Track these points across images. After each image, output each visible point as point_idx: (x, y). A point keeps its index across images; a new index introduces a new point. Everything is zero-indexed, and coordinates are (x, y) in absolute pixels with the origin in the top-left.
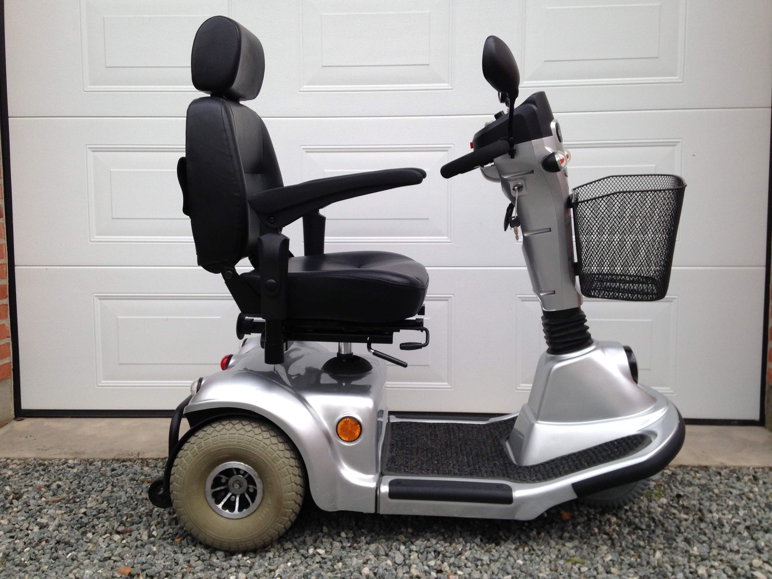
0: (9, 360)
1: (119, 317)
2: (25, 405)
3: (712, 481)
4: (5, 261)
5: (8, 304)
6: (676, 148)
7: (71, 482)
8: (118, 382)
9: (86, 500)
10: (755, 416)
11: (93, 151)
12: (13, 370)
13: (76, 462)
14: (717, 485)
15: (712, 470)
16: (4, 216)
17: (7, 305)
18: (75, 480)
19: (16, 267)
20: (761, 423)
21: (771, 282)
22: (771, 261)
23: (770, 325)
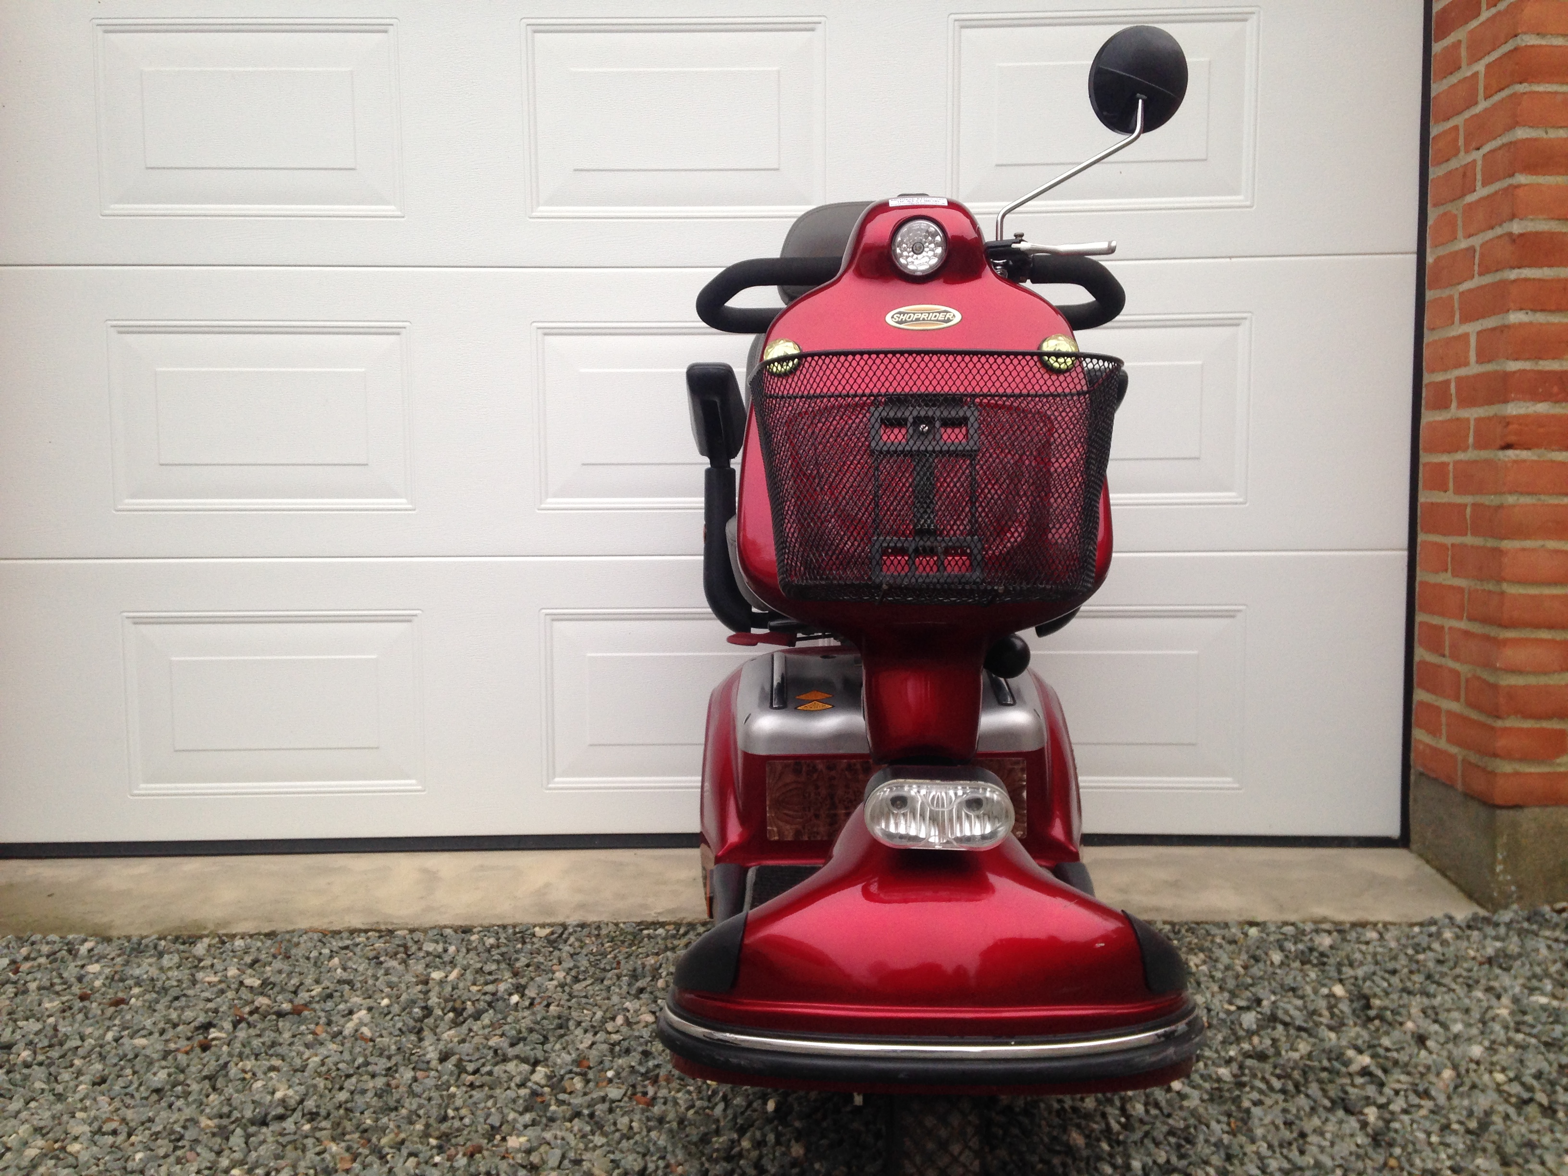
1: (174, 659)
6: (1240, 328)
8: (174, 785)
10: (1393, 829)
20: (1403, 841)
21: (1418, 579)
22: (1419, 540)
23: (1417, 658)
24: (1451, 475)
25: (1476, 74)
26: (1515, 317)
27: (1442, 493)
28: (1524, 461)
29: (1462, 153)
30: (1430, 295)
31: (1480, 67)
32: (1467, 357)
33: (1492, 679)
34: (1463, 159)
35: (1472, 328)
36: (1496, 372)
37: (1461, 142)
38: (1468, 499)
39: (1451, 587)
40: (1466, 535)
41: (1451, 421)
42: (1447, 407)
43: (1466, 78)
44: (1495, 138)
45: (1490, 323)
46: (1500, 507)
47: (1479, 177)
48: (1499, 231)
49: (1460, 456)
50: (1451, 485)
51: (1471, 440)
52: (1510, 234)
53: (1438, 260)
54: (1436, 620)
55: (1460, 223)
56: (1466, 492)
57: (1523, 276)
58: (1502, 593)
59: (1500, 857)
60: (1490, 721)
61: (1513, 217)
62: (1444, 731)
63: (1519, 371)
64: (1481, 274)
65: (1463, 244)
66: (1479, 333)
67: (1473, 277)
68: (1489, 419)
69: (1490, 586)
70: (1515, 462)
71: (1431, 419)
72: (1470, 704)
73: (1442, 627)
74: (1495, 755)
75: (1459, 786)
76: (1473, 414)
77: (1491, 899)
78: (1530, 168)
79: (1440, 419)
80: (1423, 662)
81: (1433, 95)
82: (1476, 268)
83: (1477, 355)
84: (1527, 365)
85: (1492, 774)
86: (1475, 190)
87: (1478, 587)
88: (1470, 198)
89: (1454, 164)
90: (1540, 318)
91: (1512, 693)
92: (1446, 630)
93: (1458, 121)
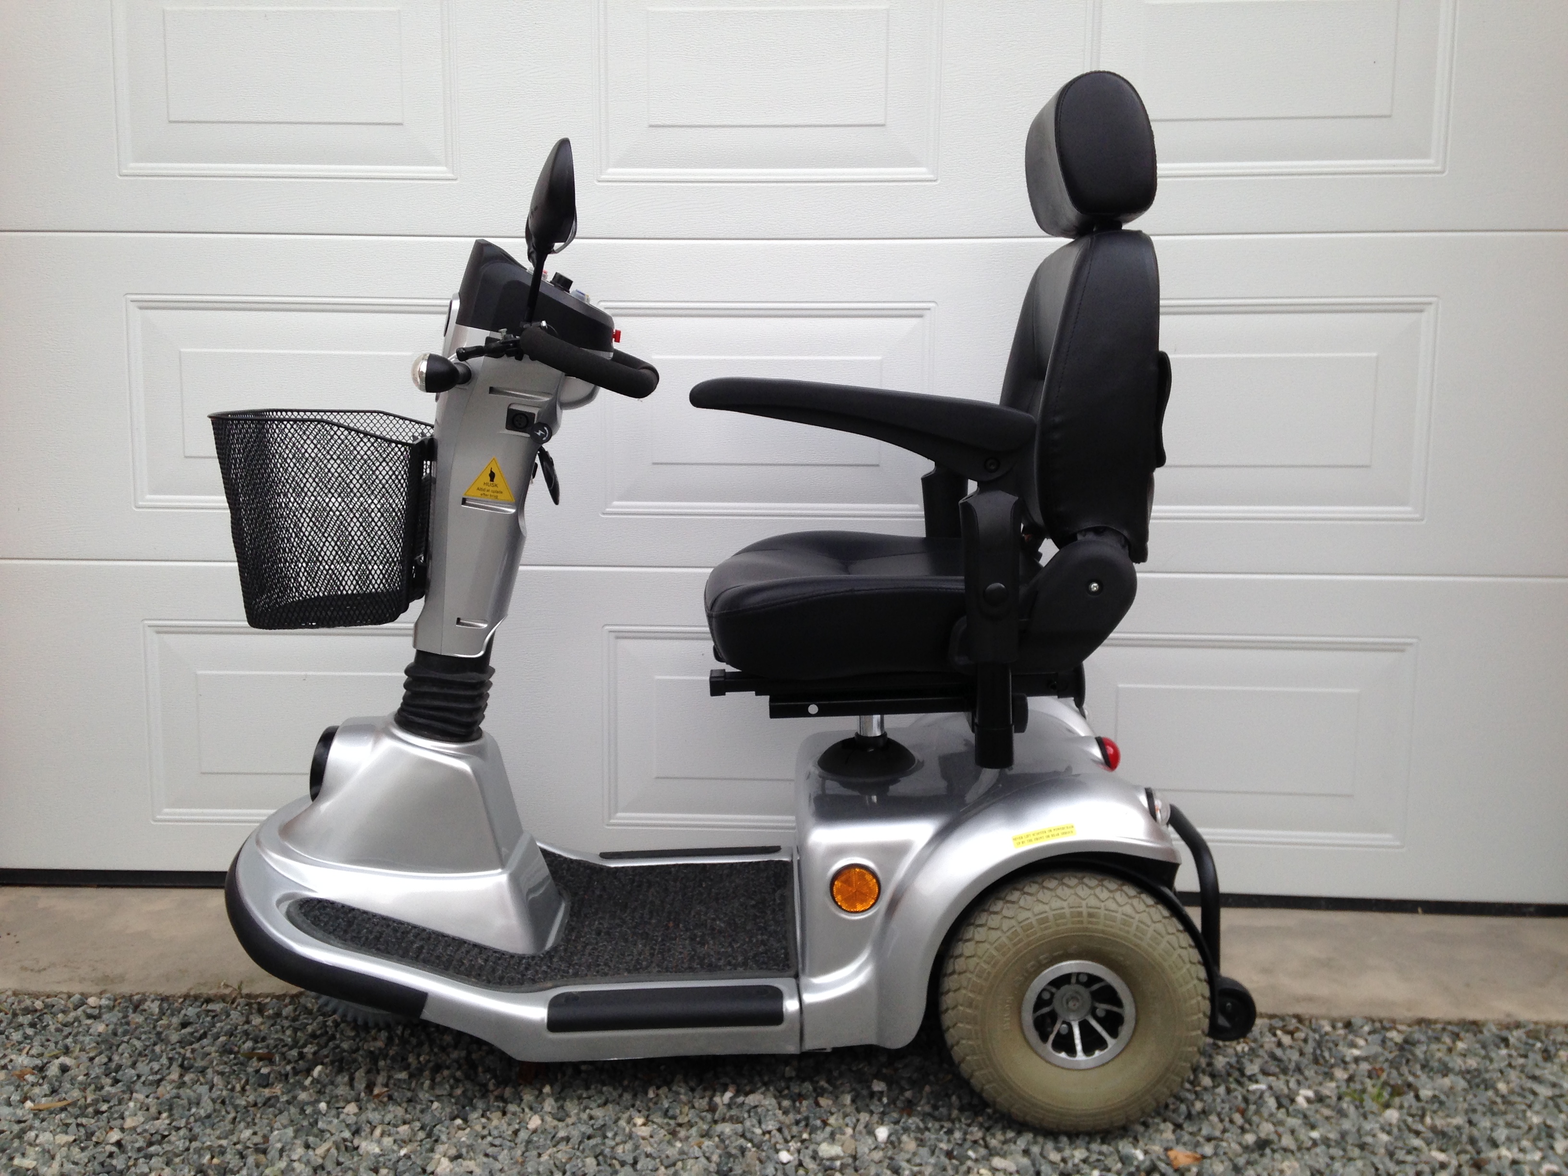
3: (1491, 1060)
6: (1424, 316)
7: (91, 1059)
9: (123, 1107)
13: (104, 1002)
14: (1501, 1072)
15: (1489, 1030)
18: (101, 1053)
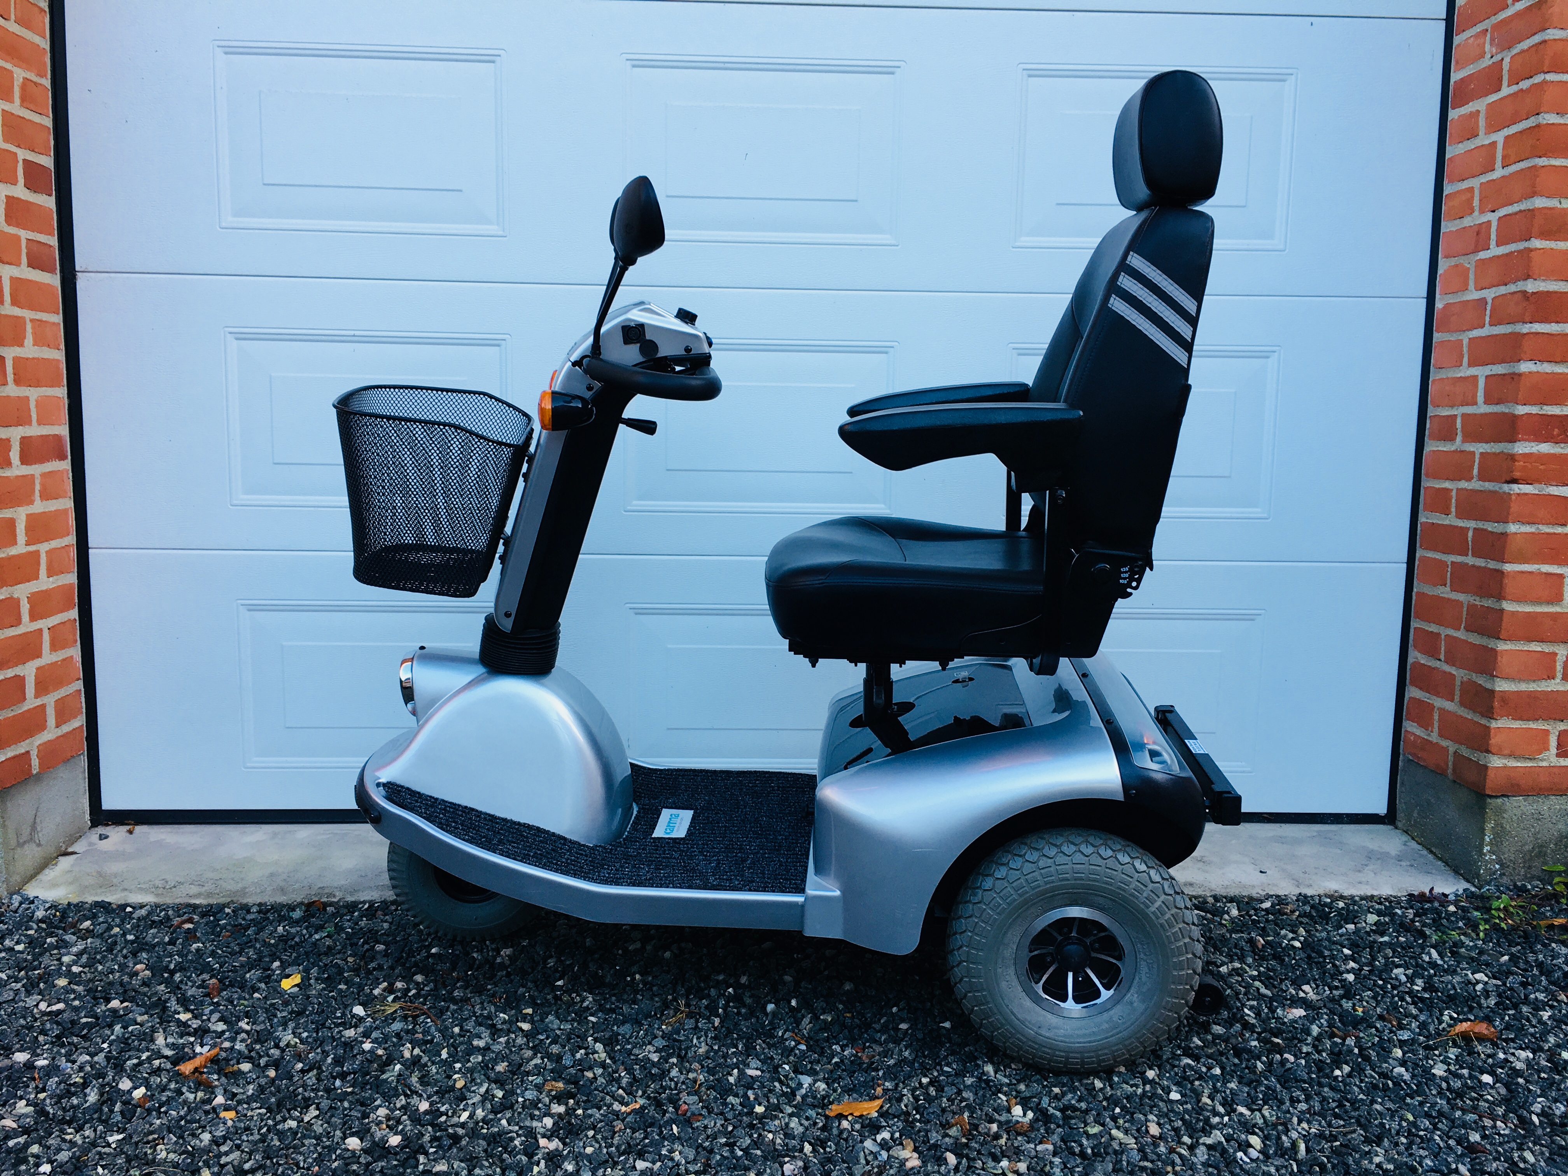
0: (80, 721)
1: (284, 643)
2: (109, 803)
4: (71, 539)
5: (77, 618)
8: (284, 759)
11: (237, 339)
12: (86, 738)
16: (69, 457)
17: (75, 620)
19: (90, 551)
20: (1389, 819)
21: (1415, 590)
22: (1418, 555)
23: (1410, 660)
24: (1453, 501)
25: (1494, 144)
26: (1526, 367)
27: (1443, 516)
28: (1526, 494)
29: (1476, 213)
30: (1437, 337)
31: (1499, 137)
32: (1475, 396)
33: (1489, 686)
34: (1477, 219)
35: (1482, 372)
36: (1504, 414)
37: (1476, 203)
38: (1471, 524)
39: (1449, 599)
40: (1467, 555)
41: (1455, 451)
42: (1452, 439)
43: (1482, 146)
44: (1511, 204)
45: (1499, 369)
46: (1504, 535)
47: (1493, 236)
48: (1512, 288)
49: (1463, 484)
50: (1453, 510)
51: (1475, 471)
52: (1524, 292)
53: (1447, 306)
54: (1433, 628)
55: (1472, 276)
56: (1469, 518)
57: (1533, 330)
58: (1502, 611)
59: (1487, 839)
60: (1483, 721)
61: (1528, 277)
62: (1436, 725)
63: (1527, 414)
64: (1491, 325)
65: (1473, 295)
66: (1487, 377)
67: (1483, 326)
68: (1494, 454)
69: (1489, 603)
70: (1518, 494)
71: (1435, 449)
72: (1462, 704)
73: (1439, 634)
74: (1488, 751)
75: (1450, 776)
76: (1479, 448)
77: (1478, 875)
78: (1545, 235)
79: (1445, 449)
80: (1416, 664)
81: (1447, 157)
82: (1487, 319)
83: (1485, 397)
84: (1534, 410)
85: (1486, 767)
86: (1488, 249)
87: (1477, 603)
88: (1483, 255)
89: (1467, 222)
90: (1547, 368)
91: (1505, 697)
92: (1443, 637)
93: (1475, 183)
